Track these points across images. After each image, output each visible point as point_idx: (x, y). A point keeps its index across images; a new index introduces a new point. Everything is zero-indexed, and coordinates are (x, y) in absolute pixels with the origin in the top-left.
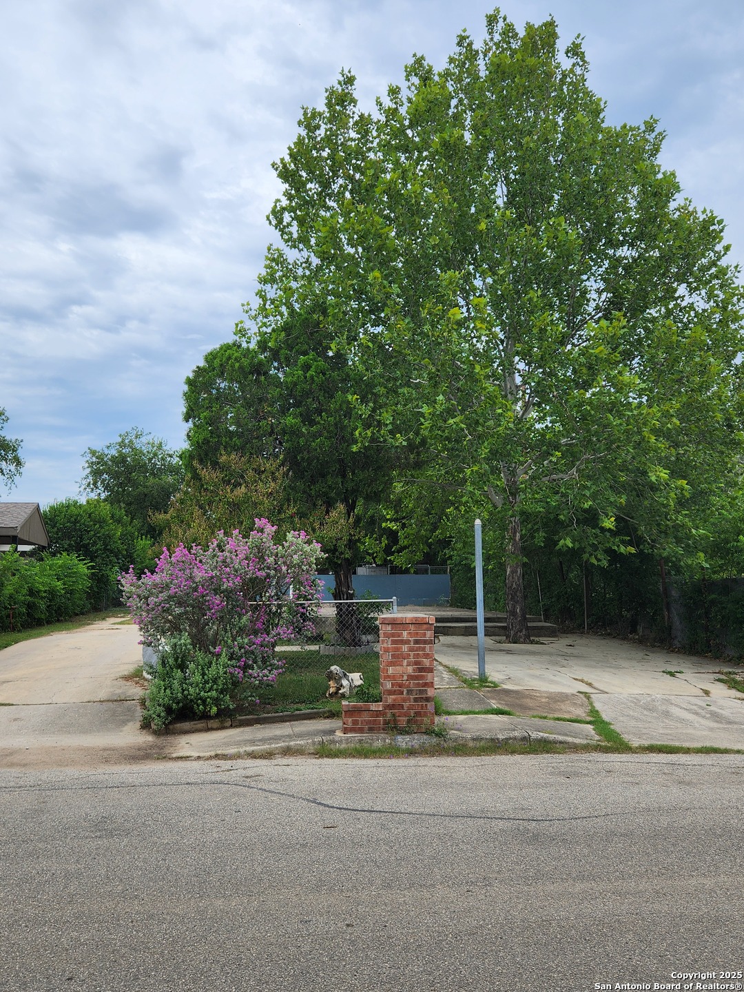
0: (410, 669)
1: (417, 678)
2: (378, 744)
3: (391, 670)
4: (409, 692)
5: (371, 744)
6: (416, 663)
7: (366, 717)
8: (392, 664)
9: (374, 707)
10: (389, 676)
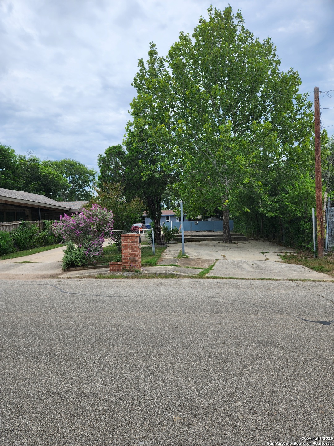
0: (130, 251)
1: (132, 254)
2: (118, 275)
3: (124, 252)
4: (130, 258)
5: (115, 275)
6: (132, 249)
7: (116, 266)
8: (125, 249)
9: (119, 263)
10: (123, 253)
